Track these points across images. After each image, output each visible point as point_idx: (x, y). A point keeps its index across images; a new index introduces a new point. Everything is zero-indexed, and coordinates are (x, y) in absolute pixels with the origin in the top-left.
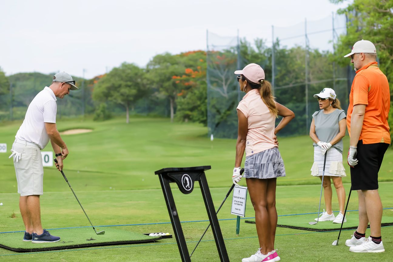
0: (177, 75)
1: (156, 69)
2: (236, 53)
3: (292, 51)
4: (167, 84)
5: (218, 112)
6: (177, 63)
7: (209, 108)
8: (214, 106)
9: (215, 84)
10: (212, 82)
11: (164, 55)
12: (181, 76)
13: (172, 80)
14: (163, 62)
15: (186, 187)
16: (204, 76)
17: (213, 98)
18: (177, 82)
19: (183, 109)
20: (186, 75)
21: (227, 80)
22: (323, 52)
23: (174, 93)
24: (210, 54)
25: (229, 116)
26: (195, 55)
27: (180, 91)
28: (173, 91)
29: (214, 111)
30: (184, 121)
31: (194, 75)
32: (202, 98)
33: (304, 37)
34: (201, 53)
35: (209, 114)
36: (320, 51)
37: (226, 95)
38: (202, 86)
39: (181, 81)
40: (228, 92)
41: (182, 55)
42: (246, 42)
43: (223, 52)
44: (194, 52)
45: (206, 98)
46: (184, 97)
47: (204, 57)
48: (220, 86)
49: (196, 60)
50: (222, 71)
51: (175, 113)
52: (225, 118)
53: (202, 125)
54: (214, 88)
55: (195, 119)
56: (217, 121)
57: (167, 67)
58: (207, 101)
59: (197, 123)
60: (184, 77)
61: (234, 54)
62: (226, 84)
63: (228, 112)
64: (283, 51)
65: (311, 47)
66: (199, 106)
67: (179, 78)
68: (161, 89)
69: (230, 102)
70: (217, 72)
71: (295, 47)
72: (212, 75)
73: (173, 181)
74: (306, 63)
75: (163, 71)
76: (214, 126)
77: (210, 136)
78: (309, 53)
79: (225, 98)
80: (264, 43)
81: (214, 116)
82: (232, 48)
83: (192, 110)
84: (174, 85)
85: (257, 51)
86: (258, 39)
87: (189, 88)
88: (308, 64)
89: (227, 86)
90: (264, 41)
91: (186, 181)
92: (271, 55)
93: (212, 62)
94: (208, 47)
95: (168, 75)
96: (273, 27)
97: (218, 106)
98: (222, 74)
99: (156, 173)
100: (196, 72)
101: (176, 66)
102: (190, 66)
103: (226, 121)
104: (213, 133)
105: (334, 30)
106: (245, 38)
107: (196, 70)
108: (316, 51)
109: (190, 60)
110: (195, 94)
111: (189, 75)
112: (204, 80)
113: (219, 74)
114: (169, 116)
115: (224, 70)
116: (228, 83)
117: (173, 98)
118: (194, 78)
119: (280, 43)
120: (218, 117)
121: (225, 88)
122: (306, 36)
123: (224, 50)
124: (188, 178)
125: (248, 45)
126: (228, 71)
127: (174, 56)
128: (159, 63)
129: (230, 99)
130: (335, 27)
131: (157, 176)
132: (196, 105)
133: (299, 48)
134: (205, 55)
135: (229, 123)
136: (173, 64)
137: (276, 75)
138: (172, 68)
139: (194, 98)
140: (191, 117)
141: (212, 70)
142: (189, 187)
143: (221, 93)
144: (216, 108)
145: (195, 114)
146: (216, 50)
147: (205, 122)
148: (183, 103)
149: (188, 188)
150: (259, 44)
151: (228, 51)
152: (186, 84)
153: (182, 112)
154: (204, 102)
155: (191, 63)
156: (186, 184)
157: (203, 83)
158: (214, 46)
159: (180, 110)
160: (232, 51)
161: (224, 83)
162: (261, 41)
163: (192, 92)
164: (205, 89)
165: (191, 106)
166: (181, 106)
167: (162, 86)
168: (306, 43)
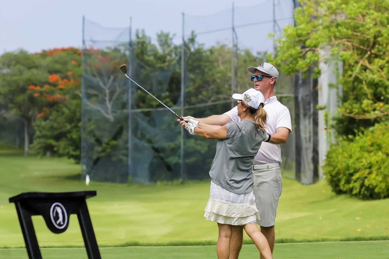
0: (35, 85)
1: (4, 75)
2: (127, 53)
3: (212, 51)
4: (21, 98)
5: (99, 141)
6: (36, 67)
7: (84, 136)
8: (91, 133)
9: (94, 99)
10: (89, 96)
11: (16, 53)
12: (42, 87)
13: (29, 92)
14: (15, 65)
15: (58, 222)
16: (78, 87)
17: (90, 120)
18: (36, 95)
19: (44, 136)
20: (50, 84)
21: (112, 93)
22: (259, 53)
23: (30, 113)
24: (87, 53)
25: (114, 148)
26: (63, 54)
27: (40, 111)
28: (30, 109)
29: (92, 140)
30: (44, 154)
31: (62, 84)
32: (74, 119)
33: (231, 30)
34: (73, 51)
35: (83, 144)
36: (254, 54)
37: (111, 117)
38: (74, 102)
39: (41, 93)
40: (113, 112)
41: (45, 54)
42: (144, 36)
43: (106, 50)
44: (63, 50)
45: (79, 120)
46: (45, 119)
47: (77, 57)
48: (102, 102)
49: (65, 63)
50: (106, 79)
51: (31, 142)
52: (108, 150)
53: (72, 160)
54: (91, 105)
55: (61, 151)
56: (95, 157)
57: (21, 72)
58: (80, 124)
59: (65, 159)
60: (46, 88)
61: (124, 55)
62: (110, 100)
63: (114, 142)
64: (199, 52)
65: (240, 46)
66: (69, 132)
67: (38, 88)
68: (11, 105)
69: (118, 126)
70: (97, 80)
71: (217, 47)
72: (90, 86)
73: (37, 213)
74: (233, 71)
75: (15, 78)
76: (91, 163)
77: (85, 179)
78: (237, 55)
79: (107, 120)
80: (171, 39)
81: (91, 148)
82: (123, 45)
83: (58, 138)
84: (32, 99)
85: (160, 51)
86: (162, 32)
87: (53, 105)
88: (236, 73)
89: (112, 103)
90: (171, 36)
91: (57, 213)
92: (180, 58)
93: (90, 66)
94: (84, 42)
95: (21, 84)
96: (183, 14)
97: (98, 133)
98: (105, 84)
99: (11, 200)
100: (65, 80)
101: (34, 71)
102: (57, 72)
103: (109, 156)
104: (89, 173)
105: (275, 21)
106: (143, 31)
107: (66, 77)
108: (248, 53)
109: (56, 62)
110: (63, 113)
111: (55, 85)
112: (77, 92)
113: (101, 84)
114: (21, 146)
115: (109, 78)
116: (114, 98)
117: (29, 120)
118: (61, 89)
120: (99, 149)
121: (109, 105)
122: (233, 29)
123: (108, 48)
124: (61, 208)
125: (147, 41)
126: (114, 80)
127: (32, 55)
128: (9, 66)
129: (117, 121)
130: (277, 18)
131: (13, 205)
132: (64, 130)
133: (223, 47)
134: (80, 54)
135: (114, 159)
136: (29, 68)
137: (186, 87)
138: (27, 74)
139: (61, 119)
140: (55, 149)
141: (90, 77)
142: (62, 223)
143: (103, 112)
144: (94, 136)
145: (62, 144)
146: (96, 47)
147: (78, 159)
148: (44, 128)
149: (60, 225)
150: (164, 39)
151: (116, 50)
152: (50, 99)
153: (42, 140)
154: (76, 126)
155: (58, 67)
156: (57, 218)
157: (75, 97)
158: (92, 41)
159: (39, 137)
160: (122, 49)
161: (107, 99)
162: (167, 36)
163: (58, 111)
164: (79, 106)
165: (56, 133)
166: (40, 132)
167: (12, 101)
168: (233, 41)
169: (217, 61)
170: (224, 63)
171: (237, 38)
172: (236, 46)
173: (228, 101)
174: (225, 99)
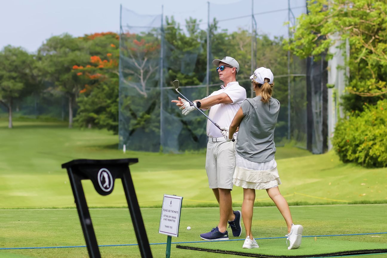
0: (79, 65)
1: (51, 56)
2: (159, 37)
3: (233, 36)
4: (66, 77)
5: (134, 115)
6: (79, 49)
7: (121, 110)
8: (127, 107)
9: (130, 78)
10: (126, 75)
11: (61, 37)
12: (84, 67)
13: (73, 71)
14: (61, 47)
15: (105, 185)
16: (116, 67)
17: (126, 96)
18: (79, 74)
19: (85, 111)
20: (91, 64)
21: (146, 72)
22: (276, 38)
23: (74, 90)
24: (124, 37)
25: (148, 121)
26: (103, 38)
27: (83, 87)
28: (73, 87)
29: (128, 114)
30: (87, 126)
31: (102, 64)
32: (113, 95)
33: (251, 17)
34: (112, 36)
35: (120, 117)
36: (272, 38)
37: (145, 94)
39: (84, 72)
40: (147, 89)
41: (87, 38)
42: (174, 22)
43: (141, 35)
44: (103, 34)
45: (117, 96)
46: (87, 95)
47: (115, 41)
48: (138, 80)
49: (104, 46)
50: (140, 60)
51: (74, 116)
52: (142, 123)
53: (111, 132)
54: (127, 83)
55: (101, 123)
56: (131, 129)
57: (66, 54)
58: (118, 100)
59: (105, 130)
60: (88, 67)
61: (157, 39)
62: (144, 79)
63: (147, 116)
64: (221, 37)
66: (108, 106)
67: (81, 68)
68: (57, 83)
69: (151, 102)
70: (133, 62)
71: (239, 32)
72: (127, 66)
73: (86, 178)
74: (252, 53)
75: (60, 59)
76: (127, 134)
77: (122, 148)
78: (255, 40)
79: (142, 97)
80: (198, 25)
81: (128, 120)
82: (155, 30)
83: (98, 111)
84: (75, 78)
85: (188, 35)
86: (191, 18)
87: (94, 82)
88: (255, 55)
89: (145, 81)
90: (198, 22)
91: (104, 178)
92: (206, 41)
93: (126, 48)
94: (121, 27)
95: (66, 64)
96: (209, 3)
97: (133, 107)
98: (140, 65)
99: (64, 166)
100: (105, 61)
101: (77, 53)
102: (97, 53)
103: (143, 128)
104: (125, 143)
105: (289, 9)
106: (172, 17)
107: (105, 59)
108: (266, 38)
109: (97, 45)
110: (103, 89)
111: (96, 65)
112: (115, 72)
113: (136, 64)
114: (66, 119)
115: (143, 59)
116: (148, 77)
117: (73, 96)
118: (101, 69)
119: (218, 25)
120: (134, 122)
121: (143, 83)
122: (253, 16)
123: (142, 33)
124: (108, 173)
125: (176, 27)
126: (148, 61)
127: (76, 38)
128: (55, 49)
129: (150, 97)
130: (291, 7)
131: (65, 170)
132: (104, 104)
133: (244, 32)
134: (117, 38)
135: (147, 130)
136: (73, 50)
137: (210, 68)
138: (72, 56)
139: (102, 95)
140: (96, 121)
141: (126, 58)
142: (108, 186)
143: (138, 89)
144: (130, 110)
145: (102, 118)
146: (132, 32)
147: (115, 129)
148: (86, 103)
149: (106, 188)
150: (192, 25)
151: (150, 35)
152: (92, 77)
153: (83, 114)
154: (115, 101)
155: (98, 49)
156: (103, 182)
157: (114, 76)
158: (129, 27)
159: (82, 111)
160: (154, 33)
161: (142, 77)
162: (194, 22)
163: (98, 88)
164: (117, 83)
165: (96, 107)
166: (84, 106)
167: (58, 80)
168: (253, 27)
169: (238, 45)
170: (244, 46)
171: (256, 24)
172: (255, 32)
173: (248, 80)
174: (245, 78)
